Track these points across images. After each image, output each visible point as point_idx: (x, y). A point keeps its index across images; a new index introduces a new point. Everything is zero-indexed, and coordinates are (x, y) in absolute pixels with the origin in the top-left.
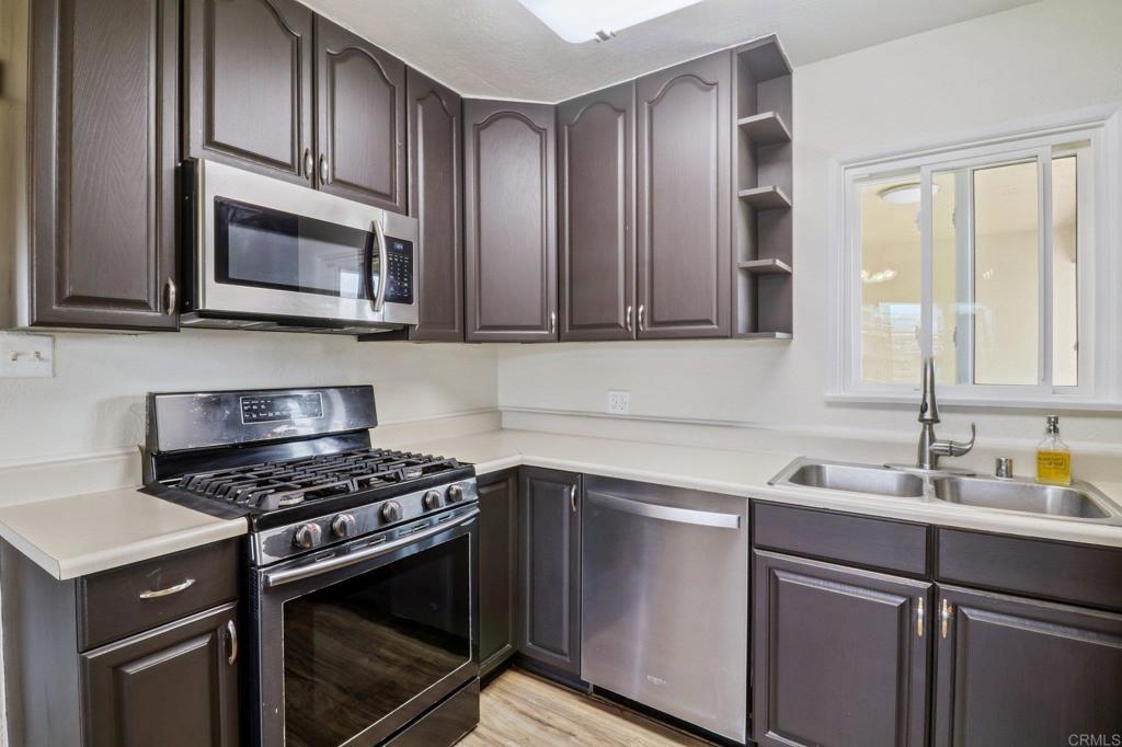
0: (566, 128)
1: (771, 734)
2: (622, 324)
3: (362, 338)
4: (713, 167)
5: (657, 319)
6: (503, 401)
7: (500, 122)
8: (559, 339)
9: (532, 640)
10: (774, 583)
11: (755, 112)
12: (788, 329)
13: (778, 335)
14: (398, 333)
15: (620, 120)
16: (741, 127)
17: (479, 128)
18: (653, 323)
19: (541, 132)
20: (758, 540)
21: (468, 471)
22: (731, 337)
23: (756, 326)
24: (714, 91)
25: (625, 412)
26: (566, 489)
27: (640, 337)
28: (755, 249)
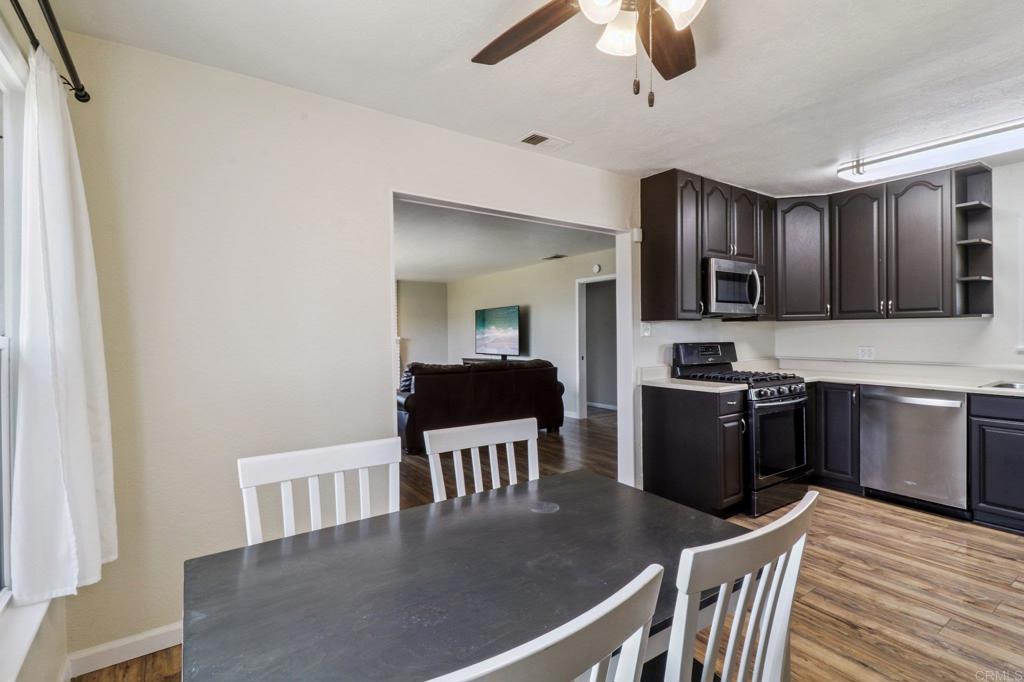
0: (837, 208)
1: (982, 505)
2: (877, 310)
3: (724, 320)
4: (939, 229)
5: (901, 307)
6: (778, 354)
7: (798, 208)
8: (832, 318)
9: (826, 468)
10: (983, 433)
11: (966, 201)
12: (990, 311)
13: (983, 315)
14: (753, 318)
15: (875, 204)
16: (957, 209)
17: (785, 213)
18: (898, 309)
19: (821, 211)
20: (973, 412)
21: (801, 380)
22: (952, 316)
23: (969, 310)
24: (940, 189)
25: (872, 358)
26: (850, 393)
27: (888, 316)
28: (966, 269)
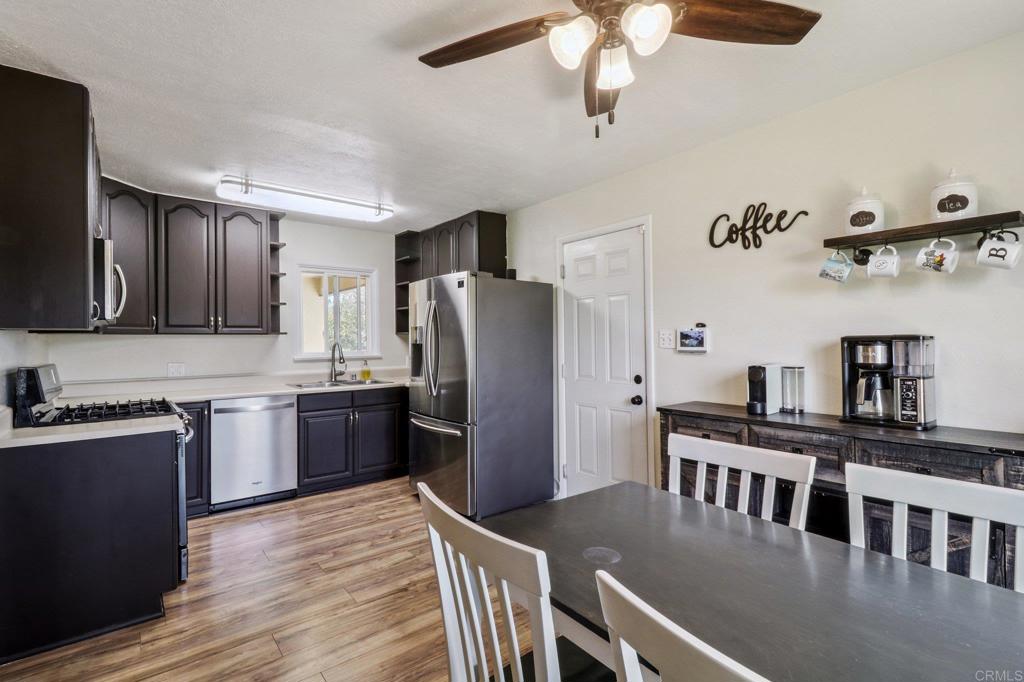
1: (306, 480)
5: (228, 324)
7: (124, 197)
8: (157, 332)
10: (307, 424)
15: (204, 220)
16: (270, 245)
18: (226, 326)
19: (146, 209)
20: (301, 409)
22: (267, 333)
25: (182, 375)
27: (217, 332)
